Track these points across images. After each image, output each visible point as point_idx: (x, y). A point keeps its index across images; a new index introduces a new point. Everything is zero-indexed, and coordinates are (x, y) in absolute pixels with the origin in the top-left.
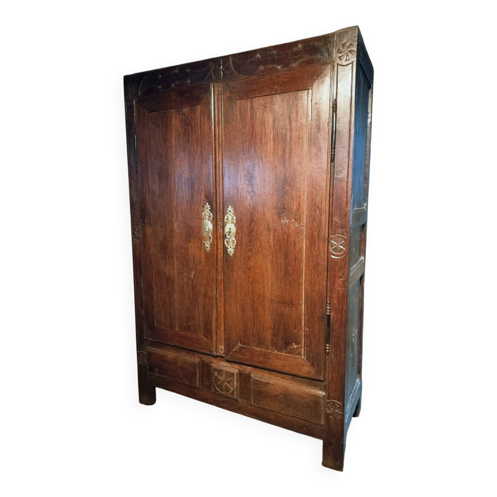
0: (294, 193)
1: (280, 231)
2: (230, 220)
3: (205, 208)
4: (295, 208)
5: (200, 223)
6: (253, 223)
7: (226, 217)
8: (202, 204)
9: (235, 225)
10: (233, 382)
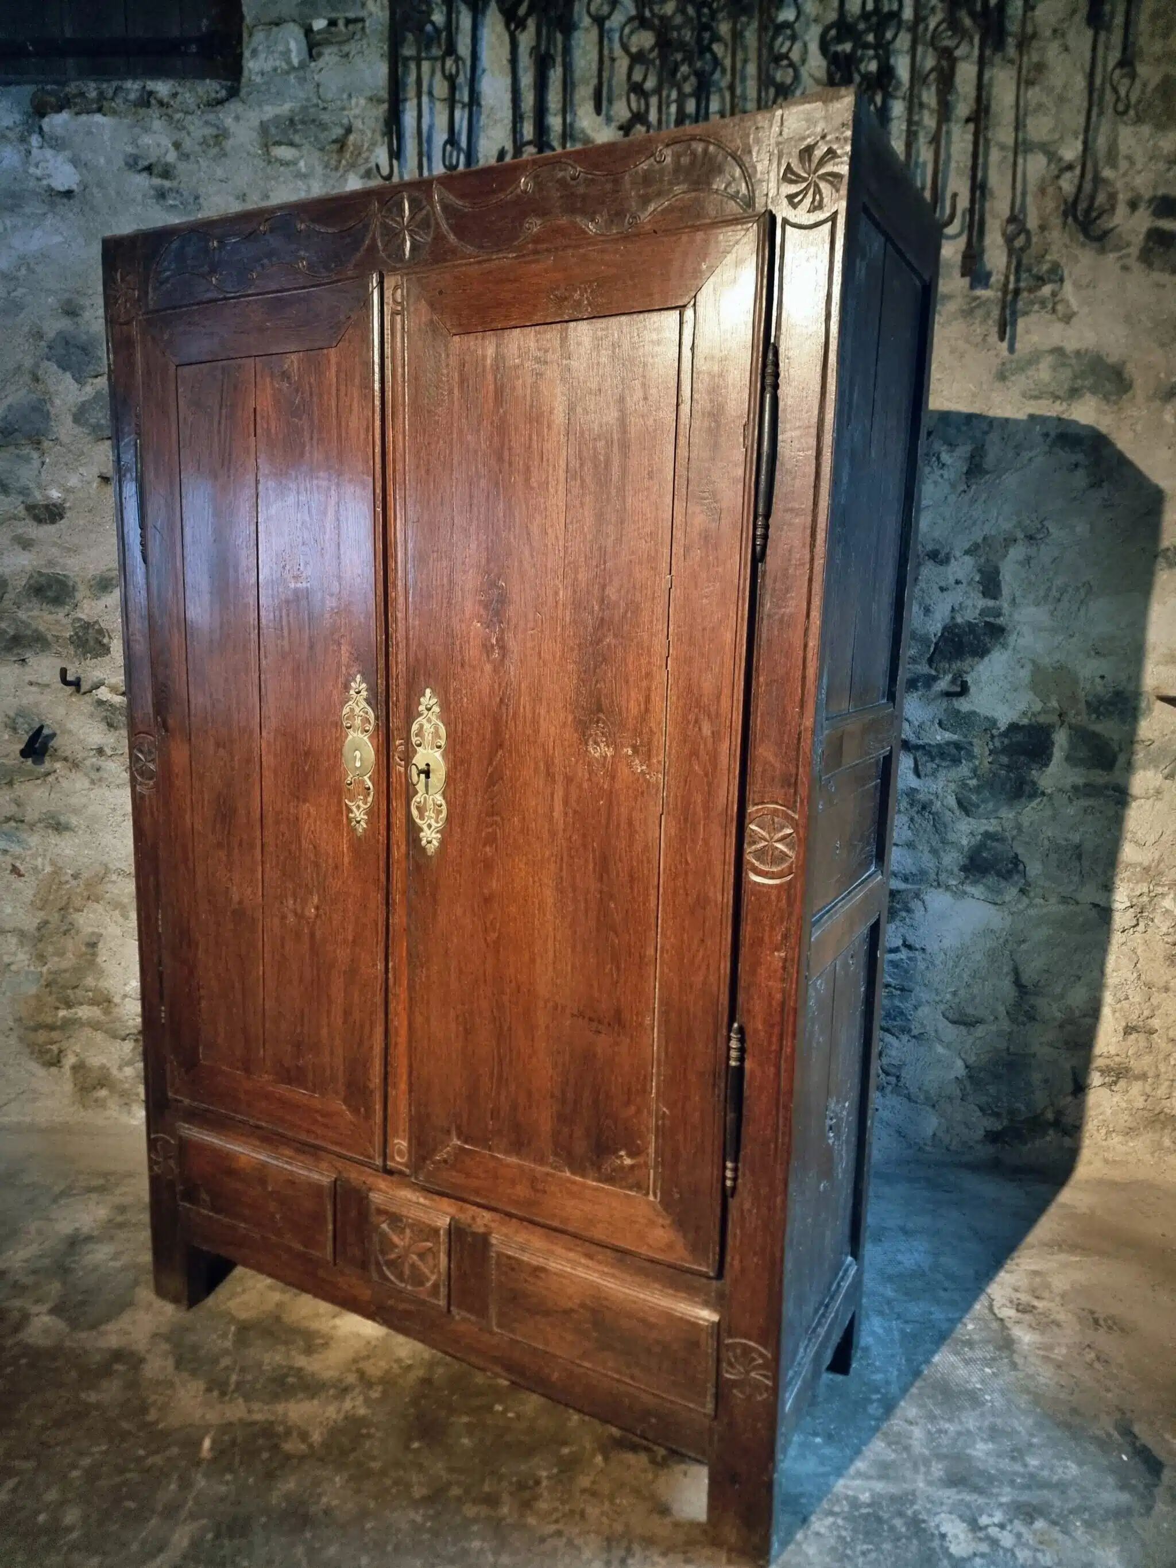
0: (630, 659)
1: (585, 785)
2: (428, 737)
3: (352, 692)
4: (634, 709)
5: (337, 739)
6: (500, 752)
7: (415, 727)
8: (342, 680)
9: (445, 755)
10: (435, 1255)
